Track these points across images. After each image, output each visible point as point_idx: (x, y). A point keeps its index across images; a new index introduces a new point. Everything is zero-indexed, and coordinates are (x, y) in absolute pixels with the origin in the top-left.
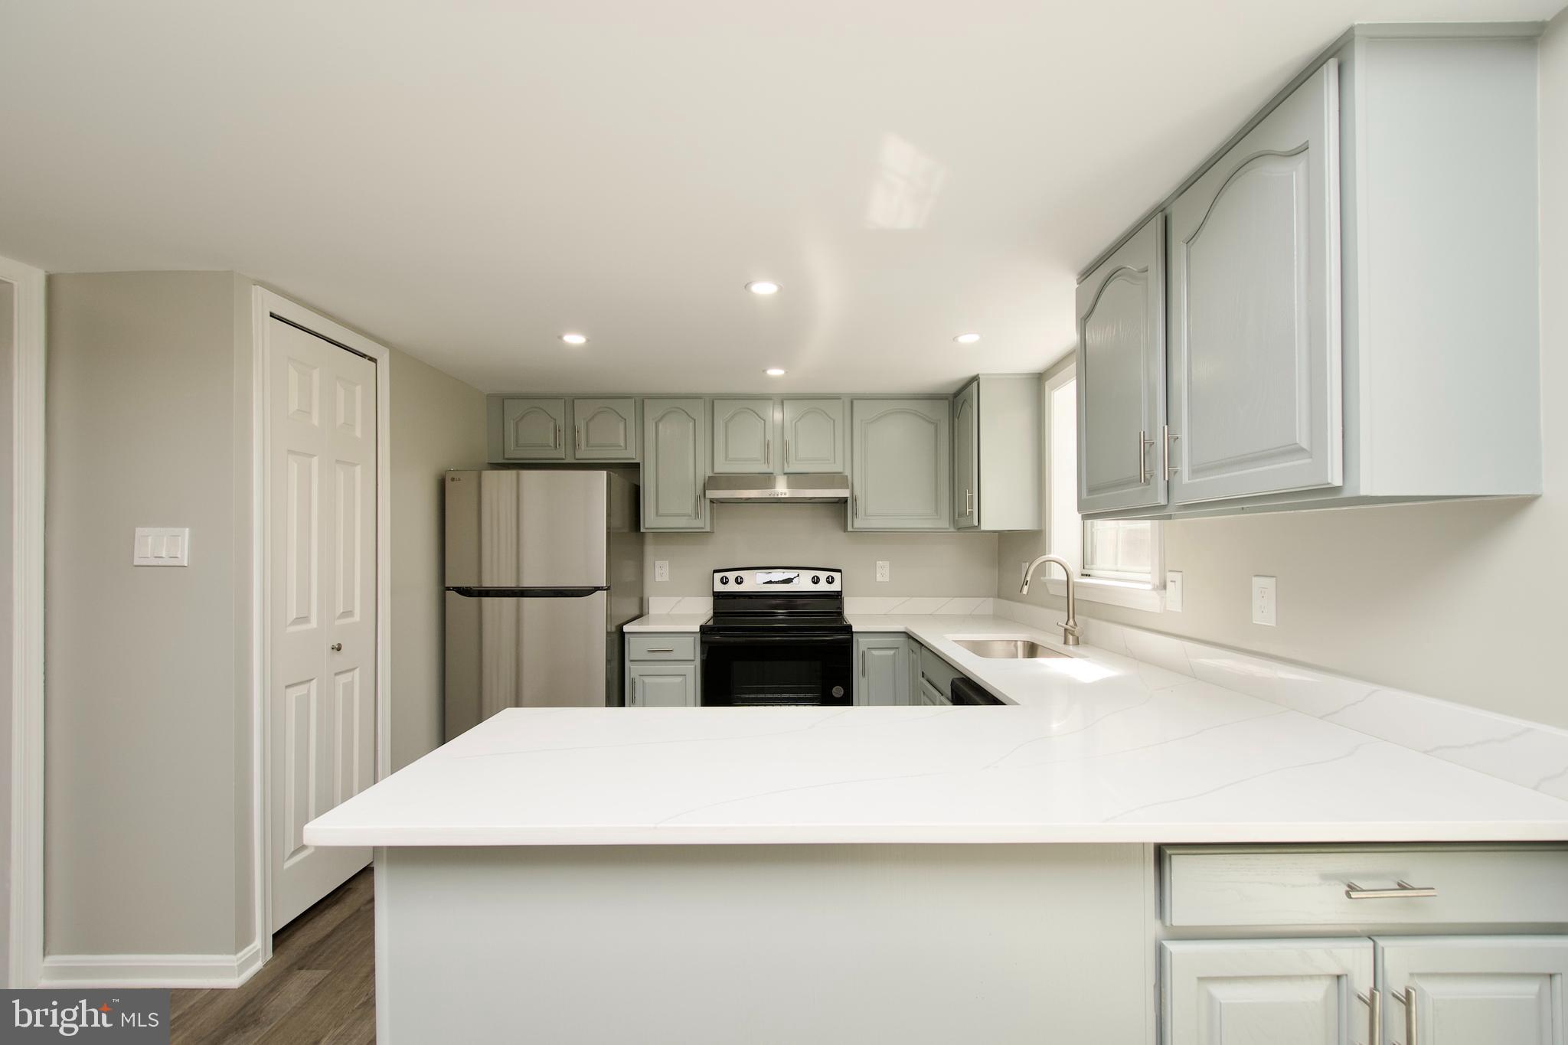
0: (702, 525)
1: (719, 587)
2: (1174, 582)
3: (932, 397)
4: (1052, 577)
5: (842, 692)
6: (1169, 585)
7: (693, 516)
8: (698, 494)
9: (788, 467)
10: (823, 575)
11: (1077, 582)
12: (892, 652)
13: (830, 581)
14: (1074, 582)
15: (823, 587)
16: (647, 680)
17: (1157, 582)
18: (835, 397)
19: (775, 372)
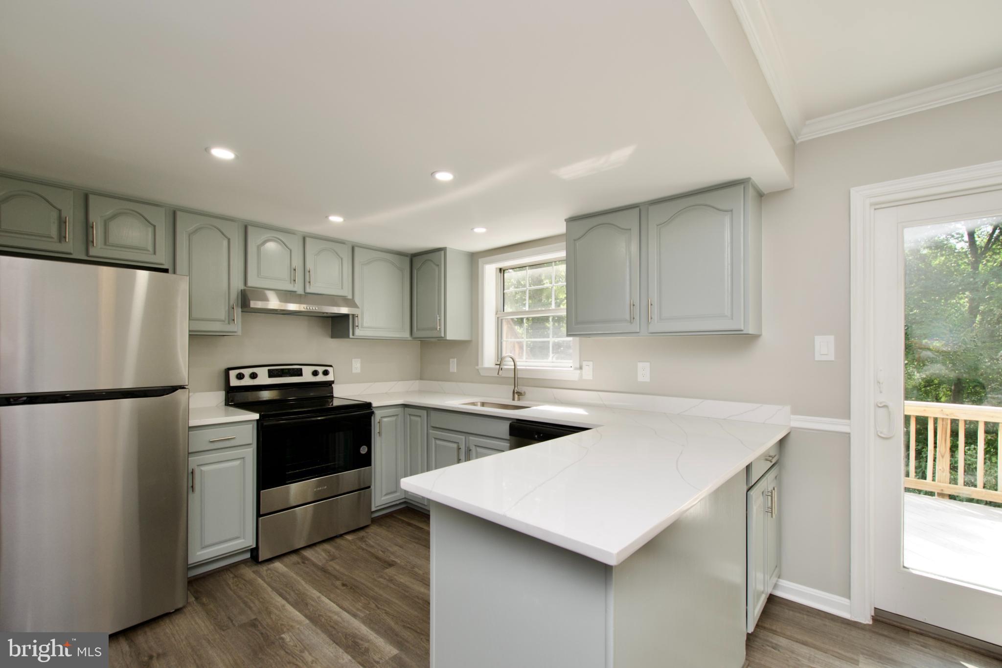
0: (235, 330)
1: (234, 382)
2: (588, 366)
3: (400, 254)
4: (484, 366)
5: (366, 450)
6: (585, 367)
7: (227, 322)
8: (231, 303)
9: (310, 288)
10: (320, 369)
11: (519, 369)
12: (394, 419)
13: (326, 373)
14: (517, 369)
15: (321, 378)
16: (204, 468)
17: (578, 366)
18: (342, 242)
19: (336, 219)
